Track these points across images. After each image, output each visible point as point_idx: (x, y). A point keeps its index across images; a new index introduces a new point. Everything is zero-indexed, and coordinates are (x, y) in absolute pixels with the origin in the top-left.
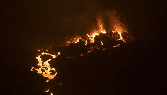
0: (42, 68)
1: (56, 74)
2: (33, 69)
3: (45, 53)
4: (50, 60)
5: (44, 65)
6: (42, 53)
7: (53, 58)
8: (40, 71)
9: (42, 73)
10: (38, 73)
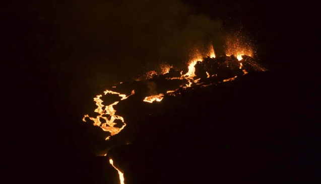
0: (101, 116)
1: (123, 126)
2: (86, 119)
3: (110, 92)
4: (116, 103)
5: (105, 112)
6: (106, 91)
7: (122, 99)
8: (97, 122)
9: (101, 125)
10: (94, 124)
